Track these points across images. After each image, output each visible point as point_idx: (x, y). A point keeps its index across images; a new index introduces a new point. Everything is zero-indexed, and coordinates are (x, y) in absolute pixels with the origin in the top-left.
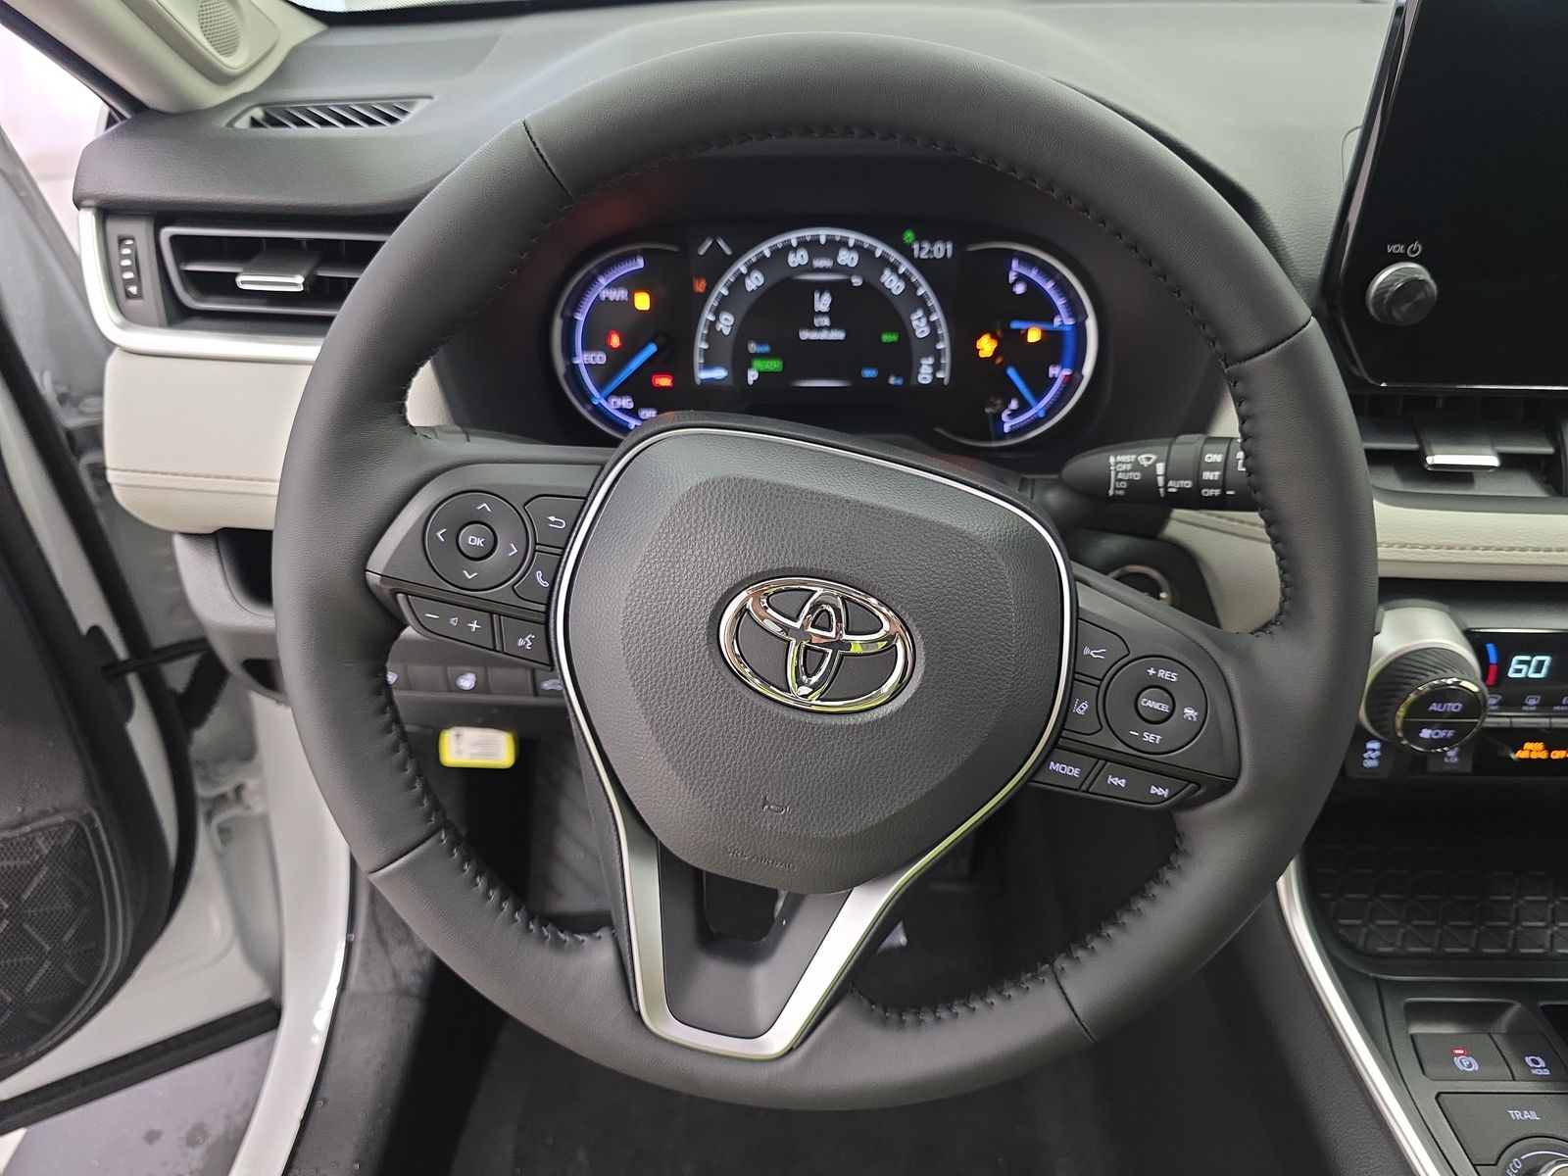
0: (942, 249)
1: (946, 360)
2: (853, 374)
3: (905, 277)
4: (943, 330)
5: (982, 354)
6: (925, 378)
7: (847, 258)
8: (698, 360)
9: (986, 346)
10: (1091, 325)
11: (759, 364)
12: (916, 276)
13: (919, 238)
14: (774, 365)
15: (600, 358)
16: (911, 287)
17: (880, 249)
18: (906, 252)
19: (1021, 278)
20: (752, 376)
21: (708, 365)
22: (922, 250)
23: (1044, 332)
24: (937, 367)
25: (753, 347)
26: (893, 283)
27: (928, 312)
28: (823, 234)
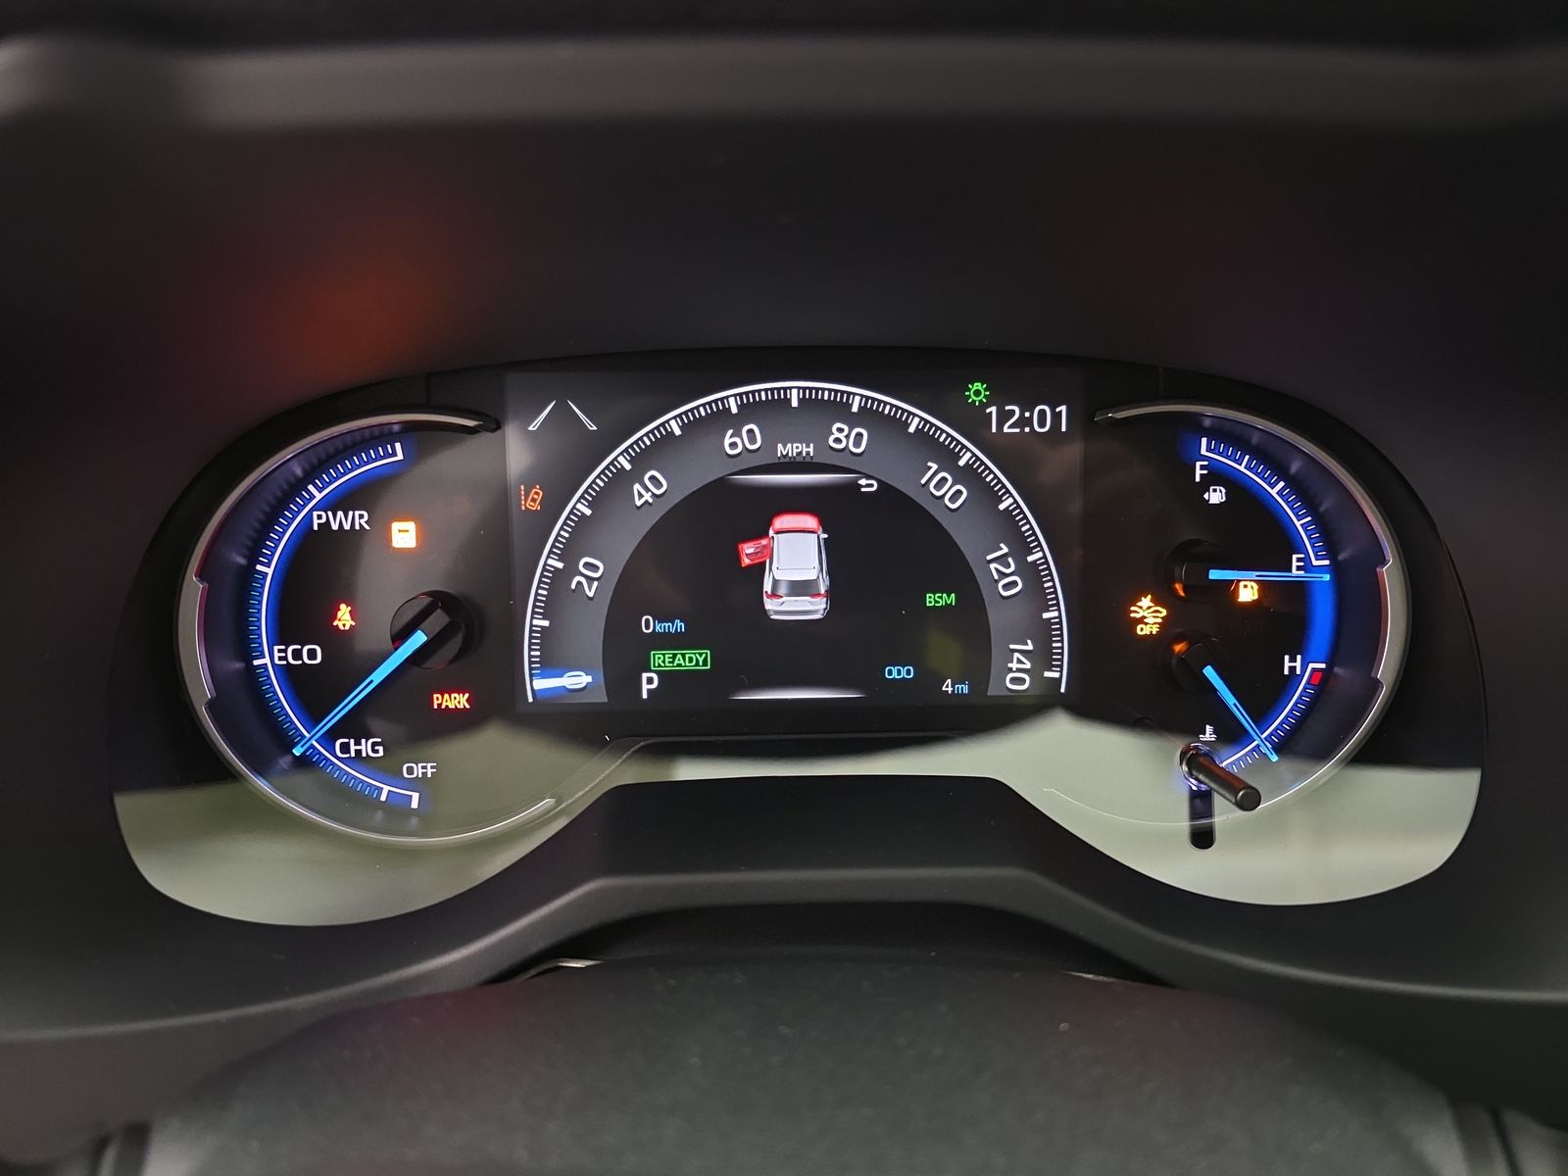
0: (1047, 417)
1: (1063, 645)
2: (866, 676)
3: (969, 476)
4: (1055, 583)
5: (1142, 630)
6: (1015, 681)
7: (843, 437)
8: (528, 653)
9: (1148, 615)
10: (1391, 576)
11: (660, 659)
12: (995, 473)
13: (998, 396)
14: (695, 659)
15: (312, 655)
16: (985, 494)
17: (917, 418)
18: (972, 424)
19: (1216, 475)
20: (648, 683)
21: (550, 664)
22: (1008, 421)
23: (1263, 585)
24: (1043, 657)
25: (649, 625)
26: (943, 490)
27: (1021, 546)
28: (794, 390)
